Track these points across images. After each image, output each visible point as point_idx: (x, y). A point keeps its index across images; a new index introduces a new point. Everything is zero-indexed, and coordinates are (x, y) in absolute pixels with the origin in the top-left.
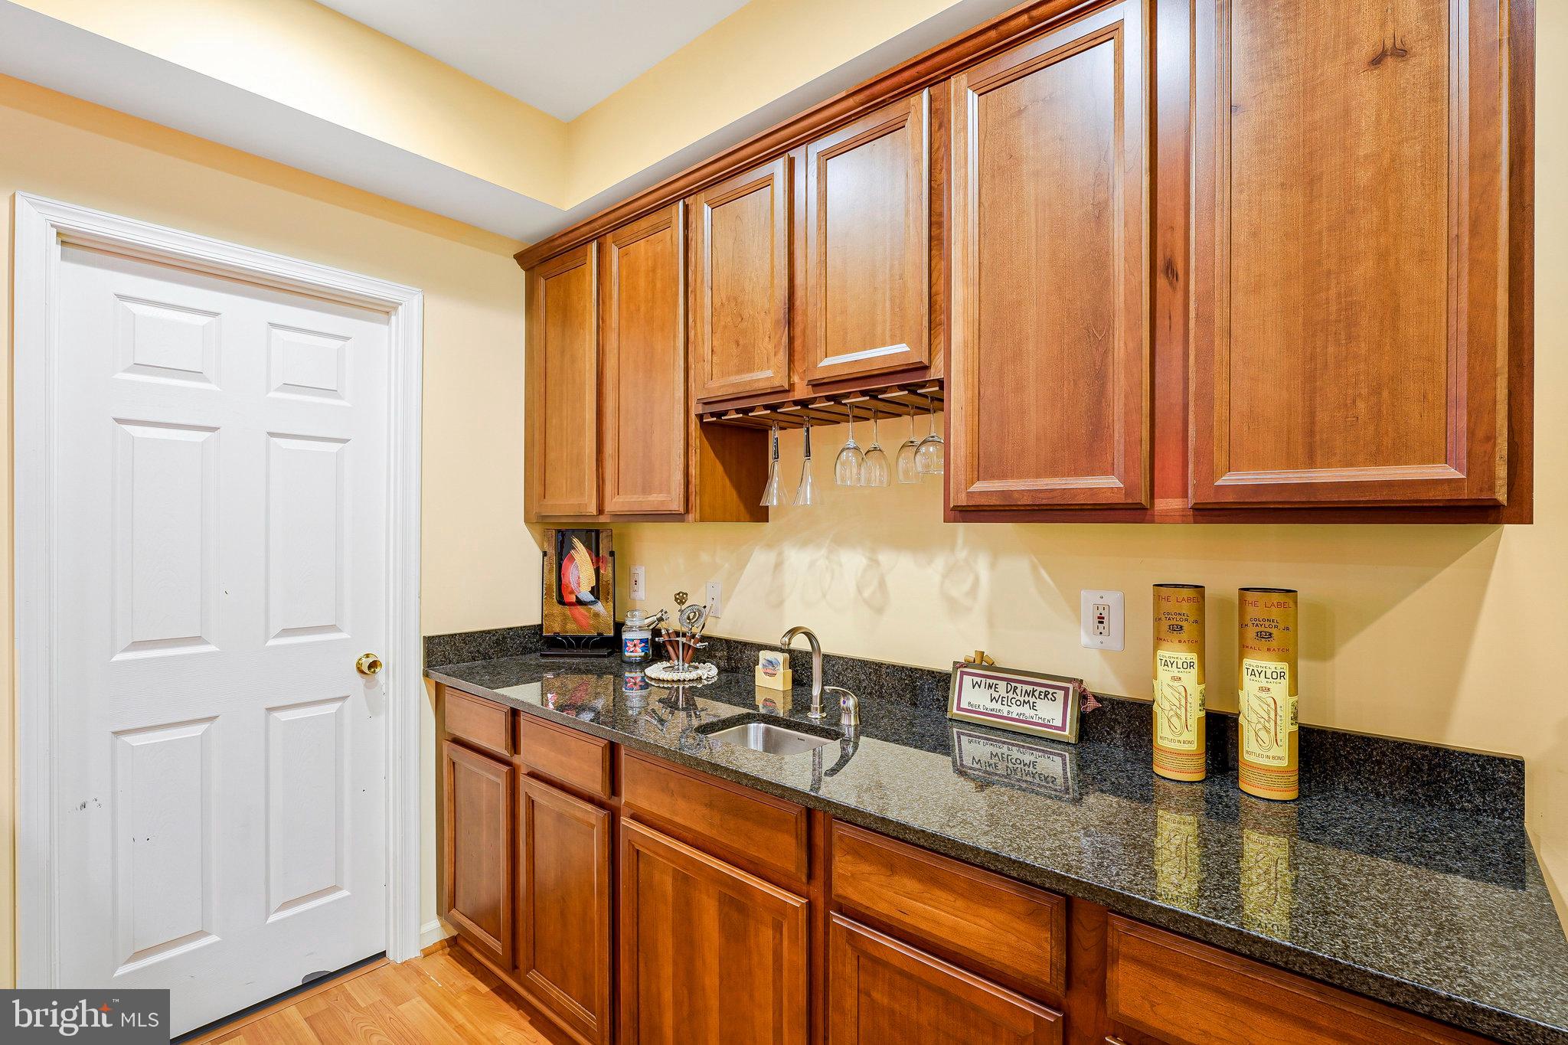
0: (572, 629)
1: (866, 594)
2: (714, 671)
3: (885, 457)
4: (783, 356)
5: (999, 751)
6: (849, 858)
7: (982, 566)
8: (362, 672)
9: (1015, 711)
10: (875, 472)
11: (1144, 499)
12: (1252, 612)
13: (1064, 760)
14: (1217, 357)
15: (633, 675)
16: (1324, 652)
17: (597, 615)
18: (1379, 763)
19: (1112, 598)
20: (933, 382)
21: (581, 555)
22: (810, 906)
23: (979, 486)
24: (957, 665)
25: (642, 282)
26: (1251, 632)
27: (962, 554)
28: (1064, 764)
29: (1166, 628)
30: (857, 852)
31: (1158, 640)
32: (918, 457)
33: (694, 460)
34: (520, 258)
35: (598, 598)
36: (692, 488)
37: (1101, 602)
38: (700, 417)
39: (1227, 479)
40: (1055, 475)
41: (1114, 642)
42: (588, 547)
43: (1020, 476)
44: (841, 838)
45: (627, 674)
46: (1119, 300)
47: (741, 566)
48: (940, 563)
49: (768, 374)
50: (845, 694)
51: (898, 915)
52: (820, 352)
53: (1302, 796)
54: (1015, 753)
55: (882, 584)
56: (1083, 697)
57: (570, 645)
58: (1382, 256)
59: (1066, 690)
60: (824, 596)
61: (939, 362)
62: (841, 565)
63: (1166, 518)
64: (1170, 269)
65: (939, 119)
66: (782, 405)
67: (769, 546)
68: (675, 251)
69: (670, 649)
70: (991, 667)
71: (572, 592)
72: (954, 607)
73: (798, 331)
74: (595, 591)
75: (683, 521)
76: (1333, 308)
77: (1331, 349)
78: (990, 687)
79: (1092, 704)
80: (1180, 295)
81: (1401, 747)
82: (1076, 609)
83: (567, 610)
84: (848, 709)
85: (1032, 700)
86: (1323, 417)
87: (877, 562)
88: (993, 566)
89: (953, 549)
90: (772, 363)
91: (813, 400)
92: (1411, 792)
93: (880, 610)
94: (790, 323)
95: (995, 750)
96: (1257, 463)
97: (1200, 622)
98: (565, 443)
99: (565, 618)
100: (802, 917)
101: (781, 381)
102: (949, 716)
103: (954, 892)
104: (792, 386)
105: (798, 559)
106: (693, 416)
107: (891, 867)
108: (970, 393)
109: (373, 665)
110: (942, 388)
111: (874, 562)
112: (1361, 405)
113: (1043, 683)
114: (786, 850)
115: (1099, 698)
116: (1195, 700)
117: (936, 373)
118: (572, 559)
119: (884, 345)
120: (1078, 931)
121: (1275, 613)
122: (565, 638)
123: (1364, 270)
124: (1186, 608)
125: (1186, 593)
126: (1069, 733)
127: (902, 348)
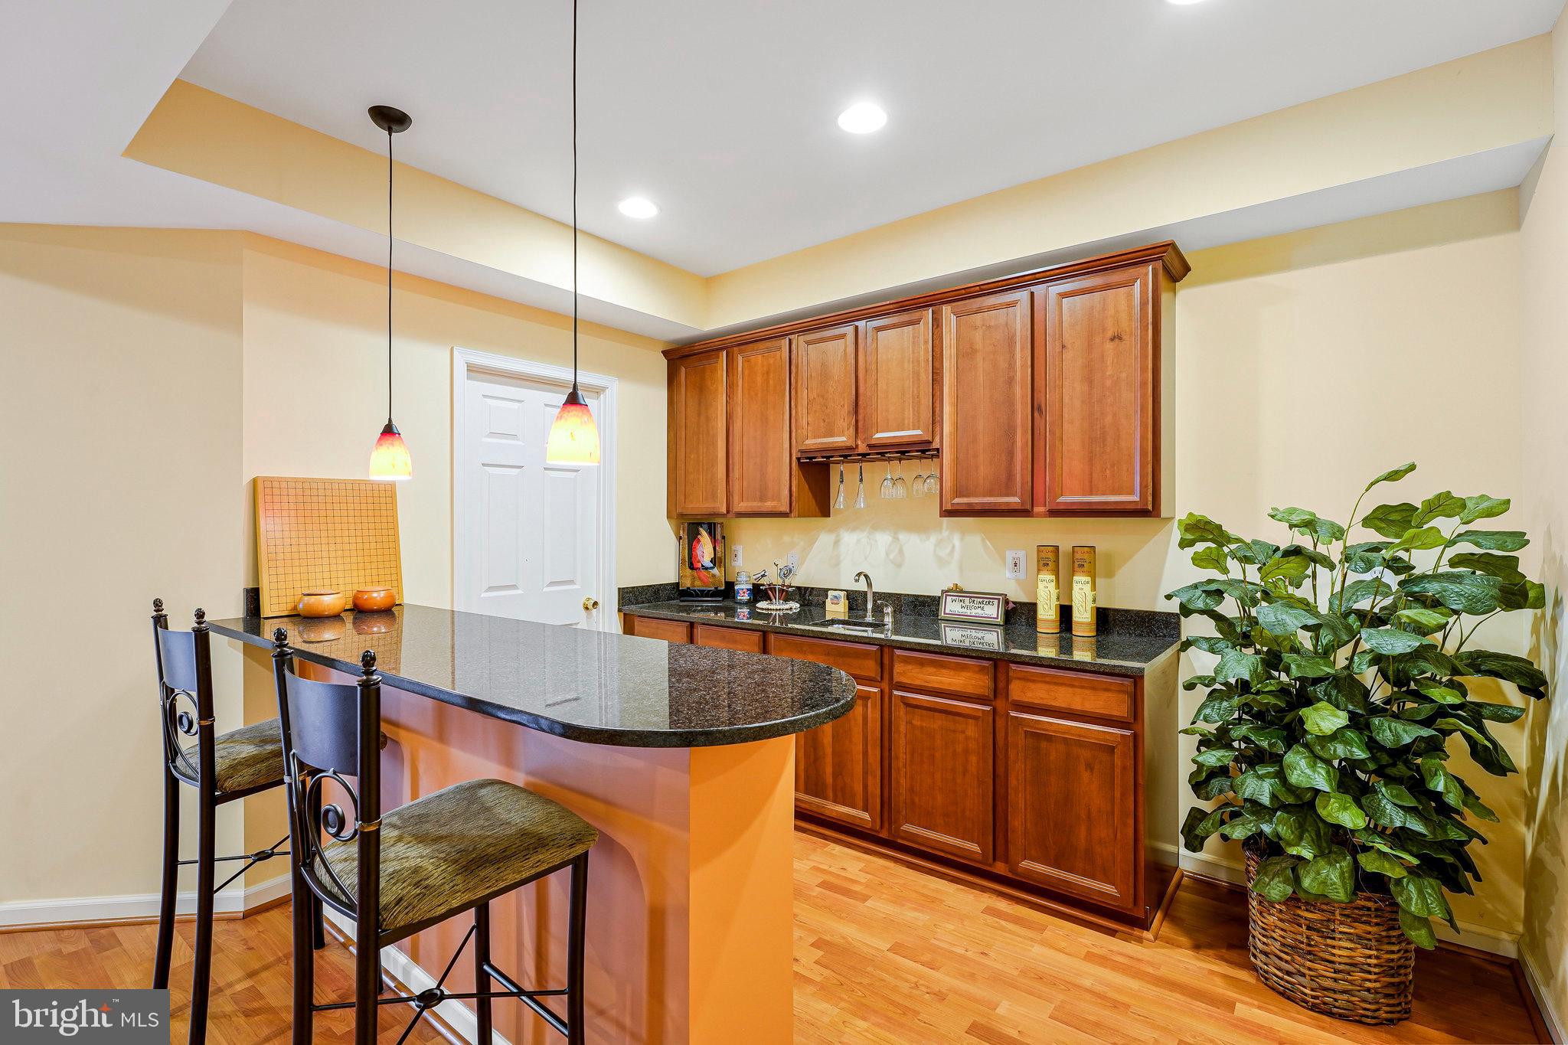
0: (698, 585)
1: (892, 556)
2: (798, 605)
3: (905, 483)
4: (852, 430)
5: (966, 633)
6: (902, 664)
7: (956, 541)
8: (587, 608)
9: (974, 612)
10: (900, 491)
11: (1029, 507)
12: (1078, 556)
13: (998, 634)
14: (1057, 449)
15: (742, 610)
16: (1110, 574)
17: (714, 576)
18: (1130, 620)
19: (1021, 554)
20: (934, 450)
21: (705, 537)
22: (882, 691)
23: (957, 500)
24: (943, 592)
25: (759, 379)
26: (1076, 565)
27: (945, 533)
28: (998, 635)
29: (1042, 565)
30: (906, 660)
31: (1039, 570)
32: (926, 484)
33: (794, 483)
34: (665, 353)
35: (715, 565)
36: (794, 498)
37: (1015, 556)
38: (798, 459)
39: (1061, 499)
40: (991, 496)
41: (1022, 575)
42: (710, 534)
43: (976, 496)
44: (898, 656)
45: (739, 610)
46: (1019, 422)
47: (813, 542)
48: (933, 539)
49: (841, 440)
50: (887, 606)
51: (926, 684)
52: (874, 431)
53: (1097, 635)
54: (974, 633)
55: (901, 552)
56: (1007, 602)
57: (697, 596)
58: (1115, 415)
59: (999, 599)
60: (866, 559)
61: (937, 439)
62: (876, 541)
63: (1039, 515)
64: (1040, 409)
65: (937, 323)
66: (850, 456)
67: (831, 531)
68: (784, 366)
69: (770, 592)
70: (962, 591)
71: (699, 562)
72: (942, 562)
73: (860, 417)
74: (713, 561)
75: (788, 517)
76: (1099, 433)
77: (1098, 449)
78: (961, 601)
79: (1011, 606)
80: (1044, 421)
81: (1138, 613)
82: (1003, 559)
83: (695, 573)
84: (888, 613)
85: (982, 606)
86: (1095, 476)
87: (898, 539)
88: (962, 539)
89: (940, 531)
90: (846, 433)
91: (869, 454)
92: (1142, 631)
93: (899, 566)
94: (856, 413)
95: (964, 633)
96: (1073, 493)
97: (1057, 561)
98: (701, 470)
99: (694, 578)
100: (879, 697)
101: (851, 443)
102: (939, 618)
103: (949, 668)
104: (857, 446)
105: (850, 539)
106: (794, 458)
107: (922, 663)
108: (952, 457)
109: (595, 604)
110: (938, 452)
111: (896, 539)
112: (1108, 472)
113: (986, 597)
114: (871, 668)
115: (1014, 603)
116: (1054, 597)
117: (936, 445)
118: (699, 541)
119: (909, 429)
120: (999, 675)
121: (1086, 556)
122: (695, 591)
123: (1109, 419)
124: (1051, 556)
125: (1051, 549)
126: (1000, 620)
127: (919, 432)
